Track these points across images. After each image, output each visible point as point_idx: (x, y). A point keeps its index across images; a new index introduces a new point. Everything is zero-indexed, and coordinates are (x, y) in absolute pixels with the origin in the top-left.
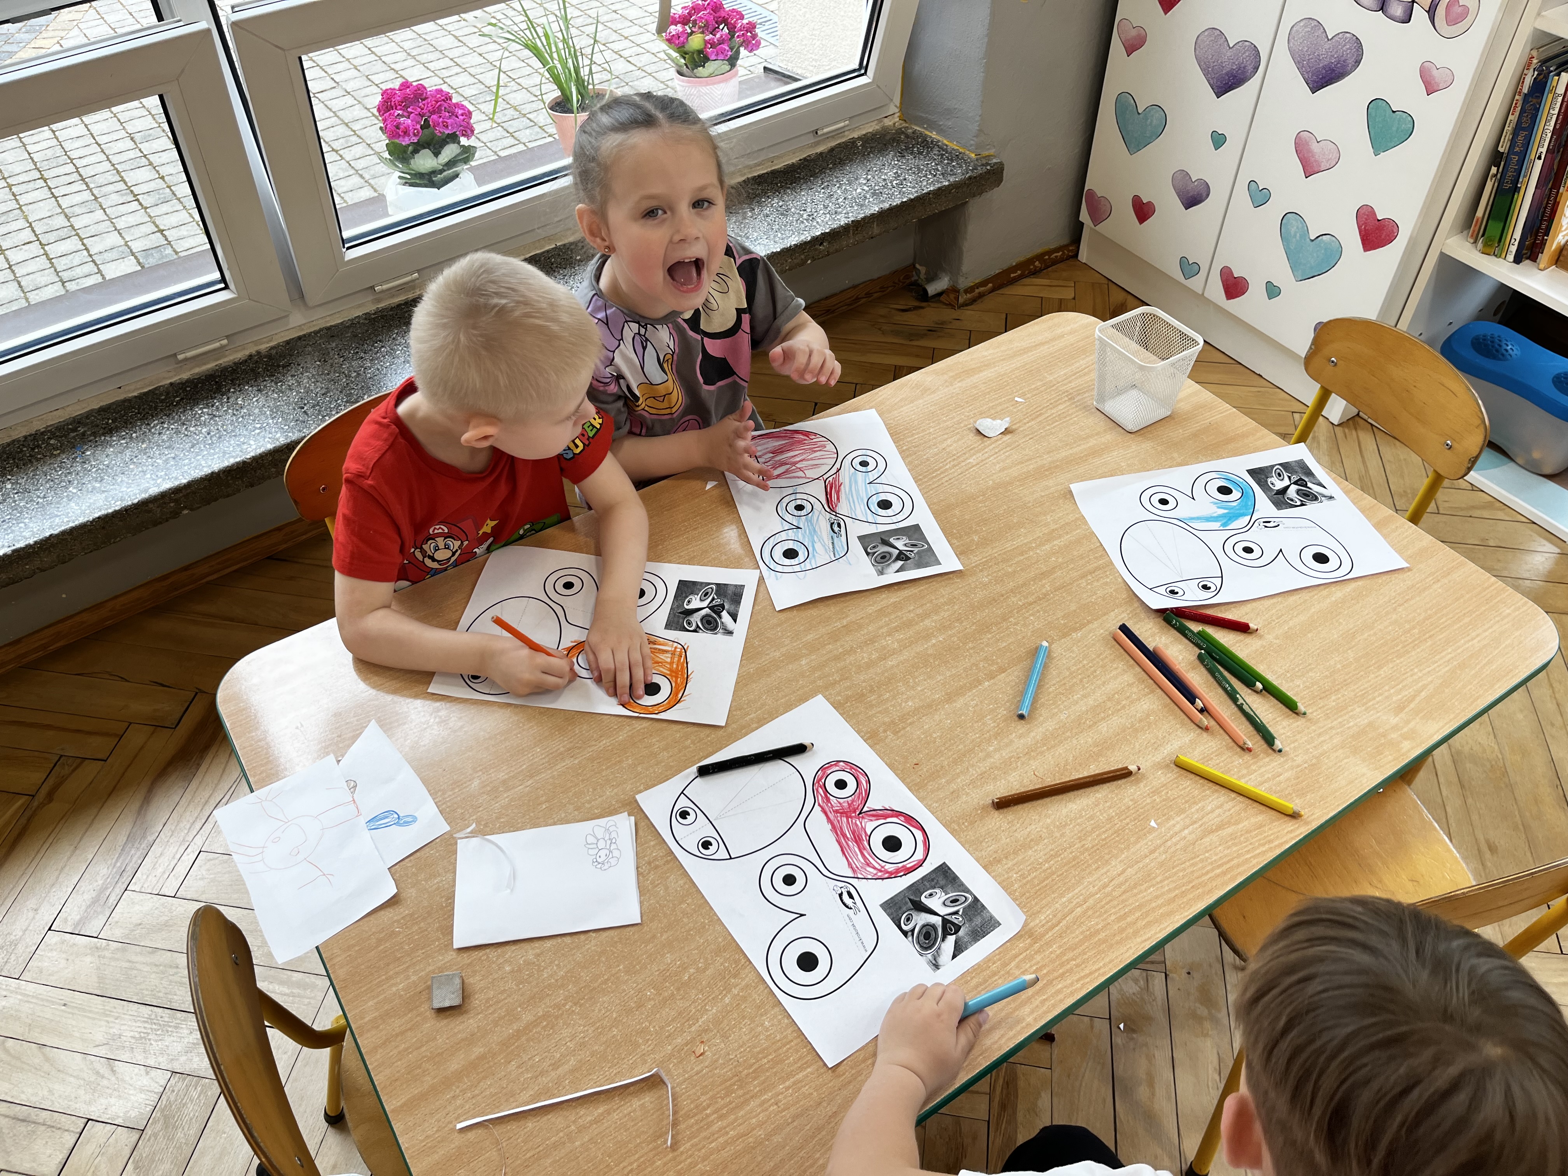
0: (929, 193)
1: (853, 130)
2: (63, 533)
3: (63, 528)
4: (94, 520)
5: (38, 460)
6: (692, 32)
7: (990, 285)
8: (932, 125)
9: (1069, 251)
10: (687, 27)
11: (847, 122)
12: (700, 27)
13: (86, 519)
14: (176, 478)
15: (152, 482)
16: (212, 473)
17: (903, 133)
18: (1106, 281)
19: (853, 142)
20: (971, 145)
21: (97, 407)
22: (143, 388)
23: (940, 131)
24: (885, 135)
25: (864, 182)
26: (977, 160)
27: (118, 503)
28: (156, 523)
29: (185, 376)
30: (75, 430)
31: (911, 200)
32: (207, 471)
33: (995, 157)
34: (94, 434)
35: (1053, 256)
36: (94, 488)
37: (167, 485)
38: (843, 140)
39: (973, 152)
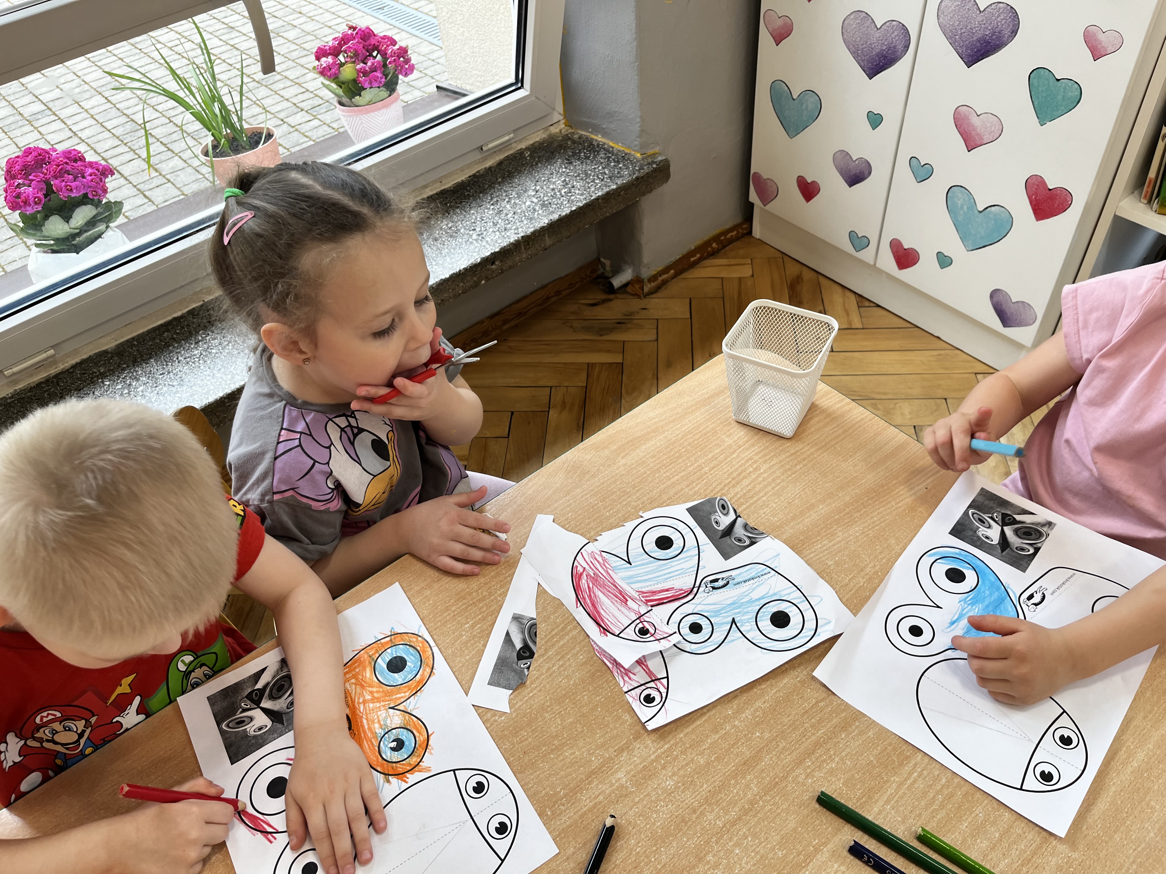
0: (597, 199)
1: (520, 141)
6: (345, 62)
7: (672, 271)
8: (596, 129)
9: (743, 229)
10: (339, 58)
11: (512, 135)
12: (351, 57)
17: (569, 139)
18: (780, 255)
19: (521, 152)
20: (636, 146)
23: (605, 134)
24: (552, 143)
25: (533, 193)
26: (643, 159)
31: (580, 208)
33: (660, 154)
35: (729, 236)
38: (511, 152)
39: (638, 152)
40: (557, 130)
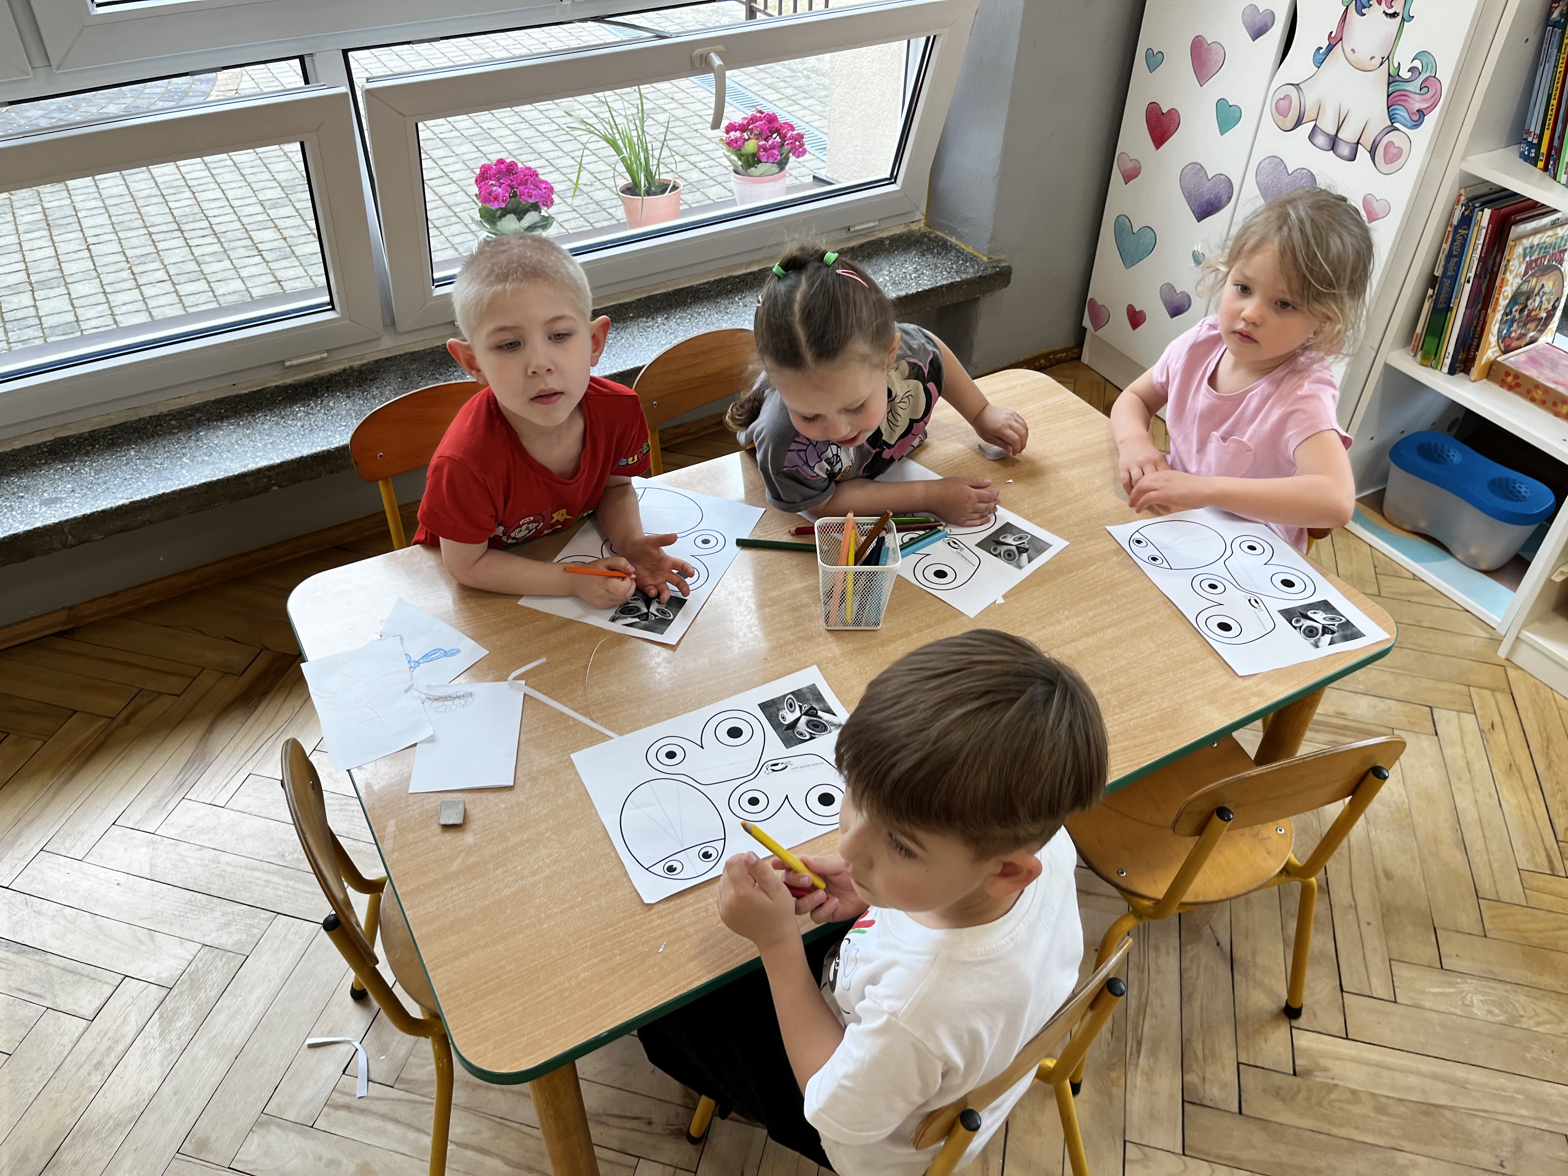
0: (942, 286)
1: (883, 230)
2: (174, 492)
3: (174, 489)
4: (200, 485)
5: (159, 436)
6: (749, 138)
8: (952, 232)
9: (1072, 353)
10: (745, 134)
11: (876, 223)
12: (755, 135)
13: (194, 484)
14: (272, 459)
15: (251, 460)
16: (302, 457)
17: (926, 236)
18: (1103, 381)
19: (882, 240)
20: (984, 250)
21: (213, 399)
22: (252, 387)
23: (959, 237)
24: (910, 237)
25: (887, 273)
26: (988, 262)
27: (222, 473)
28: (250, 495)
29: (288, 381)
30: (192, 415)
31: (926, 291)
32: (297, 455)
33: (1005, 260)
34: (208, 420)
35: (1058, 356)
36: (203, 460)
37: (263, 463)
38: (873, 238)
39: (985, 256)
40: (917, 228)
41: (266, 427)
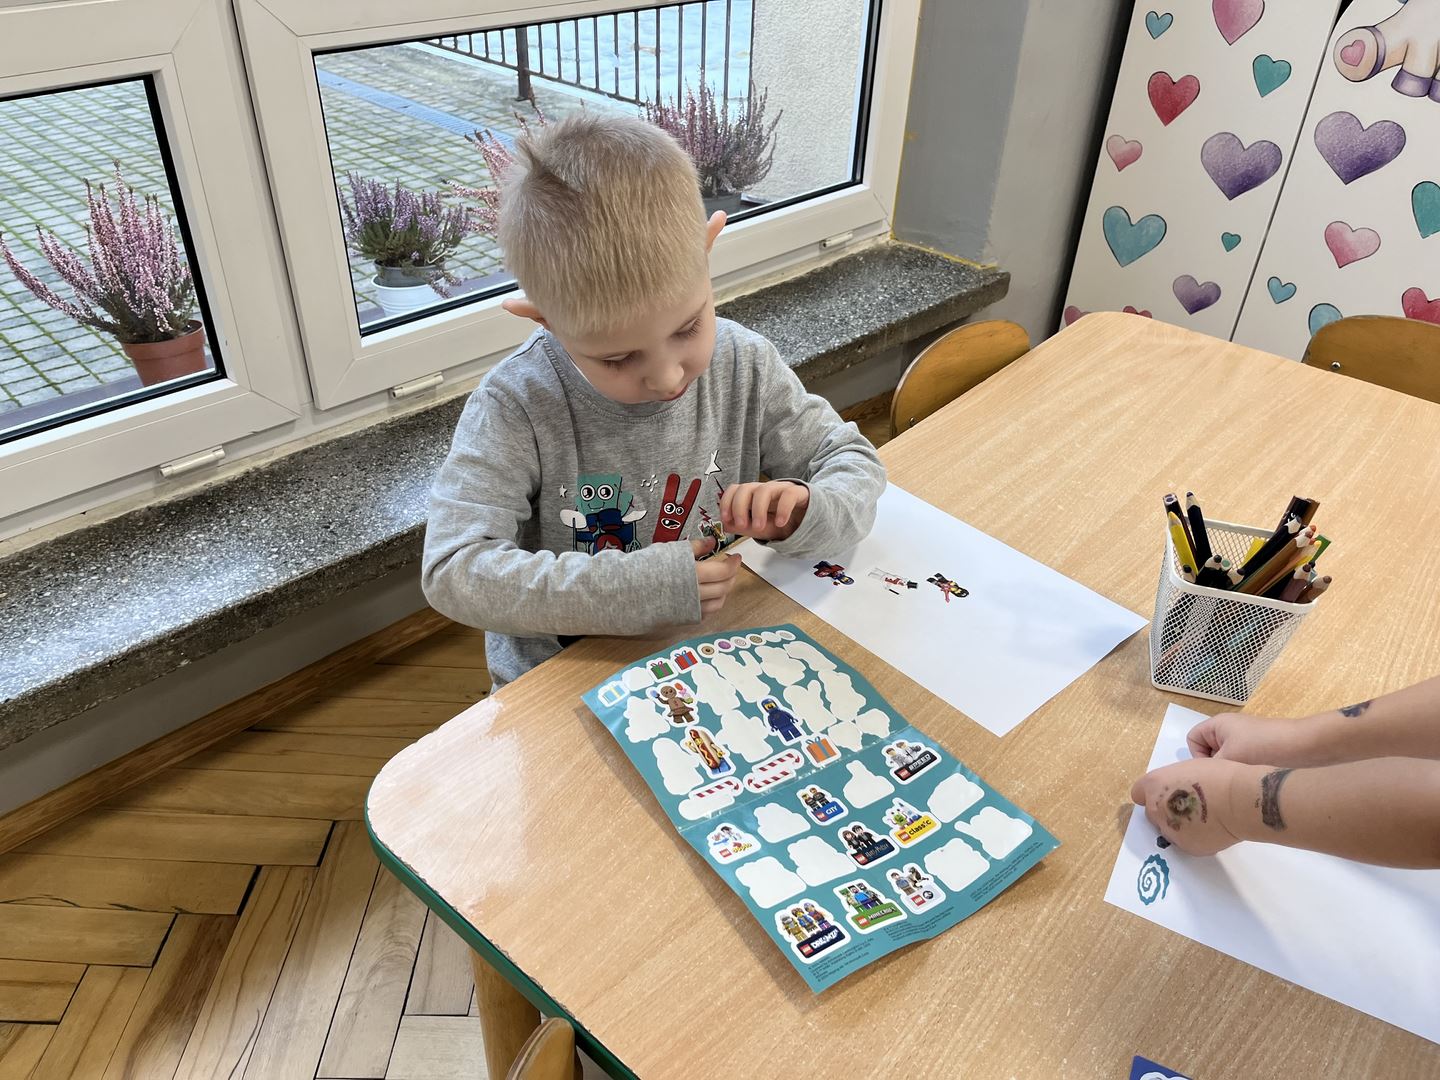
8: (929, 241)
11: (851, 235)
16: (224, 609)
17: (899, 249)
20: (977, 257)
21: (52, 538)
22: (112, 513)
23: (939, 245)
24: (881, 253)
26: (985, 272)
28: (146, 680)
29: (167, 498)
33: (998, 268)
38: (844, 256)
39: (977, 263)
40: (884, 242)
41: (152, 570)
